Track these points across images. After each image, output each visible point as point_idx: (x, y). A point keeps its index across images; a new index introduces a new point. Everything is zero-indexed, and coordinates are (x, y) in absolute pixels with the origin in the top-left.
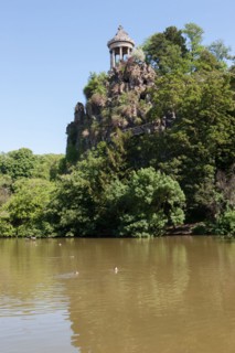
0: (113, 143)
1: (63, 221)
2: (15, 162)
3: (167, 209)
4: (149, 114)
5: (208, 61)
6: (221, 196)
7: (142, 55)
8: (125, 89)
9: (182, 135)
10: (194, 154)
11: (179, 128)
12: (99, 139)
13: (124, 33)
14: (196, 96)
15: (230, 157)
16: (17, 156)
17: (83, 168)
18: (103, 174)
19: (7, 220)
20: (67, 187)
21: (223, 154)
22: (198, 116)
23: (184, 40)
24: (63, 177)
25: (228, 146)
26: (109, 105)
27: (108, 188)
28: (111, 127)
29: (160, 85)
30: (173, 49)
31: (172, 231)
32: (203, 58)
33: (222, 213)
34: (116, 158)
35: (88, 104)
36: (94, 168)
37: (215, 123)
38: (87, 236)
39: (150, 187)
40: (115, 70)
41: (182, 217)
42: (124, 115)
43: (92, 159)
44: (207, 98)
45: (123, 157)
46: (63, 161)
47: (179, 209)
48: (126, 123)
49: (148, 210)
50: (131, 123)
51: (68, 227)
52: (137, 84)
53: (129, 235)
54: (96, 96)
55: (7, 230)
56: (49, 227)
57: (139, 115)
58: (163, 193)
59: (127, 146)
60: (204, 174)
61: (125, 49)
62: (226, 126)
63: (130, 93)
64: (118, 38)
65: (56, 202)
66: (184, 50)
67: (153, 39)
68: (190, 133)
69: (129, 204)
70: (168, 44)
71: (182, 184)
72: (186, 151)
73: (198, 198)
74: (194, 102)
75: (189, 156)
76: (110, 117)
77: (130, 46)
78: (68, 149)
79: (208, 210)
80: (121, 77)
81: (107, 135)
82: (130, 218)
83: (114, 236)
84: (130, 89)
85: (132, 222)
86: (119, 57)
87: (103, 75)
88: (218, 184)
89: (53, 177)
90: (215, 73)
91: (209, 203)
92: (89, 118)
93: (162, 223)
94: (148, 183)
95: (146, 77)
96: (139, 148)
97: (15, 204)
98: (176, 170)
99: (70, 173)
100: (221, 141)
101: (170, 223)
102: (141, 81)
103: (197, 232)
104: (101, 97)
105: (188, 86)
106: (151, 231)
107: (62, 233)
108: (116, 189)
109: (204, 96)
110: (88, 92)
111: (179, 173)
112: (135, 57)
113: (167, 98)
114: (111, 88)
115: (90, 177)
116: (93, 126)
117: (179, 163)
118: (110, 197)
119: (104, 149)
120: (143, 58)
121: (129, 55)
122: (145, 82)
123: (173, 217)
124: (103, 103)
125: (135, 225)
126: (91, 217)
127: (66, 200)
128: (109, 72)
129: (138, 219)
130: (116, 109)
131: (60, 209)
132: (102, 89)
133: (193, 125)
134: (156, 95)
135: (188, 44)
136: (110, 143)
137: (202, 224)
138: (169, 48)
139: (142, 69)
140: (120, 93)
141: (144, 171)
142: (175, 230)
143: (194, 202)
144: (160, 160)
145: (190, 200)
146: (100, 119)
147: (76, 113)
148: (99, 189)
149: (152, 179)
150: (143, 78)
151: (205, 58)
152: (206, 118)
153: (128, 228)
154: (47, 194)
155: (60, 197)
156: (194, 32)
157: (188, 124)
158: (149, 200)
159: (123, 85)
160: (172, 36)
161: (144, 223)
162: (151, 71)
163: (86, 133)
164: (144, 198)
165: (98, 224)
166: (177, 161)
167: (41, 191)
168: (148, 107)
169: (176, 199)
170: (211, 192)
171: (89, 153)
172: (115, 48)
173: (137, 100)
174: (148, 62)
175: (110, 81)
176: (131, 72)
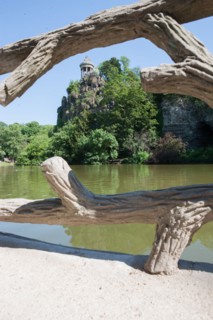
2: (30, 129)
3: (109, 150)
4: (101, 103)
5: (132, 76)
6: (136, 144)
7: (98, 72)
8: (88, 89)
9: (118, 113)
10: (123, 123)
11: (116, 109)
12: (75, 115)
13: (89, 59)
14: (126, 93)
16: (30, 126)
17: (66, 129)
18: (76, 133)
19: (26, 156)
20: (57, 139)
21: (138, 124)
22: (126, 104)
23: (120, 65)
24: (56, 134)
25: (140, 119)
26: (80, 98)
27: (78, 140)
28: (81, 109)
29: (107, 87)
30: (114, 69)
31: (111, 161)
32: (129, 75)
33: (137, 153)
34: (83, 124)
35: (69, 97)
36: (72, 129)
37: (134, 107)
39: (101, 139)
40: (83, 79)
41: (117, 154)
43: (71, 125)
44: (131, 94)
45: (87, 124)
46: (56, 127)
47: (115, 151)
48: (89, 107)
49: (100, 150)
50: (92, 107)
53: (90, 163)
54: (73, 92)
55: (26, 162)
57: (96, 103)
58: (108, 142)
59: (89, 119)
60: (128, 133)
61: (89, 69)
62: (140, 109)
63: (91, 91)
64: (85, 62)
65: (52, 147)
66: (120, 70)
67: (104, 64)
68: (122, 112)
69: (90, 147)
70: (111, 67)
71: (117, 138)
72: (119, 121)
73: (124, 145)
74: (124, 96)
75: (121, 124)
76: (80, 104)
77: (91, 67)
79: (129, 151)
80: (87, 83)
81: (79, 113)
82: (90, 154)
83: (82, 164)
85: (92, 156)
87: (77, 81)
88: (135, 138)
91: (130, 148)
92: (70, 105)
93: (106, 157)
94: (100, 136)
95: (100, 83)
96: (95, 120)
97: (30, 148)
98: (114, 131)
99: (59, 132)
100: (137, 117)
101: (110, 158)
102: (97, 85)
103: (123, 163)
104: (76, 93)
105: (122, 87)
106: (100, 161)
108: (83, 140)
109: (130, 93)
110: (69, 91)
111: (116, 132)
112: (94, 73)
113: (111, 93)
114: (81, 88)
115: (70, 134)
116: (72, 108)
118: (80, 144)
119: (77, 120)
122: (99, 86)
123: (112, 155)
124: (77, 96)
125: (93, 158)
127: (57, 145)
128: (80, 80)
129: (94, 155)
130: (84, 99)
131: (54, 151)
133: (123, 108)
134: (105, 92)
135: (122, 67)
136: (81, 117)
137: (127, 159)
138: (112, 69)
139: (98, 79)
141: (98, 130)
142: (113, 161)
143: (123, 147)
144: (106, 125)
145: (121, 146)
146: (75, 104)
147: (63, 102)
148: (74, 140)
149: (102, 135)
151: (131, 74)
152: (130, 105)
153: (89, 160)
154: (47, 143)
155: (54, 144)
156: (125, 61)
157: (121, 107)
158: (100, 145)
159: (87, 87)
160: (114, 62)
161: (98, 157)
162: (103, 80)
164: (97, 144)
165: (74, 159)
166: (115, 126)
168: (100, 99)
169: (114, 145)
170: (131, 142)
171: (69, 122)
172: (84, 68)
173: (94, 95)
174: (101, 75)
175: (81, 85)
176: (92, 81)
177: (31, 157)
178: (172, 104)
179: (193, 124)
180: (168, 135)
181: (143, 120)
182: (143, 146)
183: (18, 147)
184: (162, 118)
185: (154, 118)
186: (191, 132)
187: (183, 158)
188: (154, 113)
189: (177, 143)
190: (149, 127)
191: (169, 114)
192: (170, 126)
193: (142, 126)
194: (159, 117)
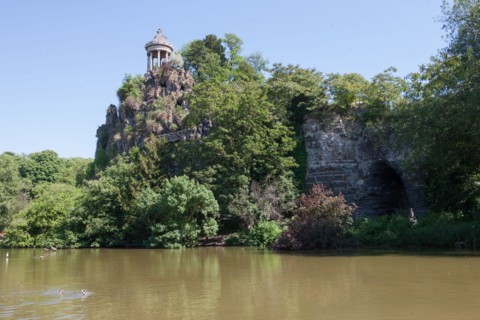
0: (146, 149)
1: (89, 230)
2: (38, 165)
3: (200, 219)
4: (185, 121)
5: (246, 71)
6: (255, 206)
7: (180, 61)
8: (161, 94)
9: (218, 144)
10: (229, 163)
11: (216, 137)
12: (132, 144)
13: (164, 37)
14: (234, 105)
15: (265, 168)
16: (39, 158)
17: (112, 173)
18: (134, 181)
19: (24, 228)
20: (94, 193)
21: (258, 165)
22: (235, 126)
23: (223, 49)
24: (90, 182)
25: (262, 157)
26: (144, 109)
27: (138, 196)
28: (145, 132)
29: (197, 92)
30: (212, 56)
31: (205, 242)
32: (241, 69)
33: (256, 224)
34: (148, 164)
35: (121, 107)
36: (124, 174)
37: (251, 133)
38: (115, 247)
39: (183, 196)
40: (151, 73)
41: (216, 227)
42: (159, 120)
43: (123, 165)
44: (244, 108)
45: (156, 163)
46: (92, 166)
47: (213, 220)
48: (161, 128)
49: (181, 219)
50: (166, 129)
51: (93, 237)
52: (175, 89)
53: (160, 246)
54: (130, 98)
55: (24, 240)
56: (72, 237)
57: (175, 121)
58: (196, 203)
59: (161, 152)
60: (238, 184)
61: (163, 53)
62: (262, 137)
63: (166, 98)
64: (156, 41)
65: (81, 210)
66: (223, 58)
67: (192, 45)
68: (226, 142)
69: (160, 213)
70: (207, 52)
71: (216, 194)
72: (221, 160)
73: (231, 209)
74: (231, 111)
75: (225, 165)
76: (144, 122)
77: (168, 50)
78: (97, 153)
79: (242, 221)
80: (158, 81)
81: (141, 140)
82: (162, 227)
83: (144, 247)
84: (166, 94)
85: (165, 232)
86: (157, 61)
87: (139, 77)
88: (253, 194)
89: (80, 182)
90: (252, 84)
91: (242, 214)
92: (122, 121)
93: (194, 234)
94: (182, 192)
95: (184, 82)
96: (173, 156)
97: (34, 211)
98: (211, 180)
99: (98, 178)
100: (257, 152)
101: (202, 234)
102: (179, 87)
103: (229, 244)
104: (136, 100)
105: (225, 95)
106: (182, 241)
107: (86, 242)
108: (148, 197)
109: (241, 106)
110: (122, 94)
111: (214, 183)
112: (174, 62)
113: (204, 105)
114: (146, 91)
115: (120, 184)
116: (126, 130)
117: (214, 172)
118: (141, 205)
119: (137, 155)
120: (182, 63)
121: (167, 59)
122: (183, 88)
123: (206, 228)
124: (137, 107)
125: (168, 235)
126: (120, 226)
127: (92, 207)
128: (146, 75)
129: (171, 229)
130: (151, 113)
131: (85, 217)
132: (137, 92)
133: (229, 134)
134: (193, 102)
135: (227, 53)
136: (143, 149)
137: (236, 235)
138: (208, 56)
139: (180, 74)
140: (156, 98)
141: (177, 179)
142: (208, 241)
143: (228, 213)
144: (195, 168)
145: (224, 211)
146: (133, 123)
147: (108, 115)
148: (129, 196)
149: (185, 188)
150: (180, 84)
151: (243, 68)
152: (242, 128)
153: (159, 239)
154: (71, 201)
155: (86, 204)
156: (234, 43)
157: (225, 133)
158: (182, 209)
159: (159, 89)
160: (211, 44)
161: (177, 234)
162: (189, 78)
163: (117, 137)
164: (176, 207)
165: (127, 235)
166: (212, 170)
167: (66, 198)
168: (184, 114)
169: (210, 209)
170: (245, 202)
171: (120, 158)
172: (153, 51)
173: (173, 105)
174: (186, 68)
175: (146, 84)
176: (168, 77)
177: (34, 230)
178: (323, 128)
179: (365, 165)
180: (317, 189)
181: (268, 157)
182: (268, 210)
183: (8, 206)
184: (306, 155)
185: (289, 154)
186: (361, 182)
187: (349, 235)
188: (290, 144)
189: (335, 205)
190: (280, 173)
191: (318, 146)
192: (321, 169)
193: (266, 171)
194: (299, 153)
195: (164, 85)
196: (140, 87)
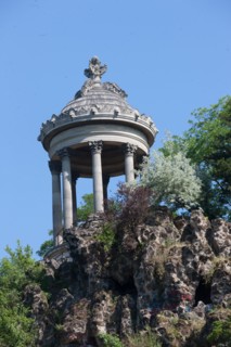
8: (115, 324)
13: (110, 87)
40: (70, 238)
52: (171, 300)
64: (83, 109)
77: (134, 140)
87: (21, 260)
95: (207, 268)
102: (187, 289)
112: (158, 187)
114: (53, 318)
120: (194, 188)
121: (132, 179)
122: (204, 292)
128: (47, 250)
132: (16, 321)
139: (189, 235)
140: (94, 341)
150: (194, 275)
159: (107, 305)
175: (52, 284)
176: (141, 250)
195: (123, 286)
196: (28, 300)
